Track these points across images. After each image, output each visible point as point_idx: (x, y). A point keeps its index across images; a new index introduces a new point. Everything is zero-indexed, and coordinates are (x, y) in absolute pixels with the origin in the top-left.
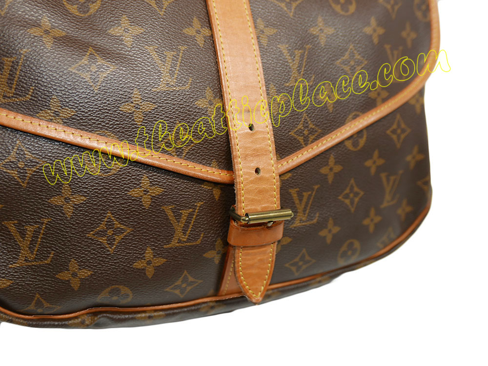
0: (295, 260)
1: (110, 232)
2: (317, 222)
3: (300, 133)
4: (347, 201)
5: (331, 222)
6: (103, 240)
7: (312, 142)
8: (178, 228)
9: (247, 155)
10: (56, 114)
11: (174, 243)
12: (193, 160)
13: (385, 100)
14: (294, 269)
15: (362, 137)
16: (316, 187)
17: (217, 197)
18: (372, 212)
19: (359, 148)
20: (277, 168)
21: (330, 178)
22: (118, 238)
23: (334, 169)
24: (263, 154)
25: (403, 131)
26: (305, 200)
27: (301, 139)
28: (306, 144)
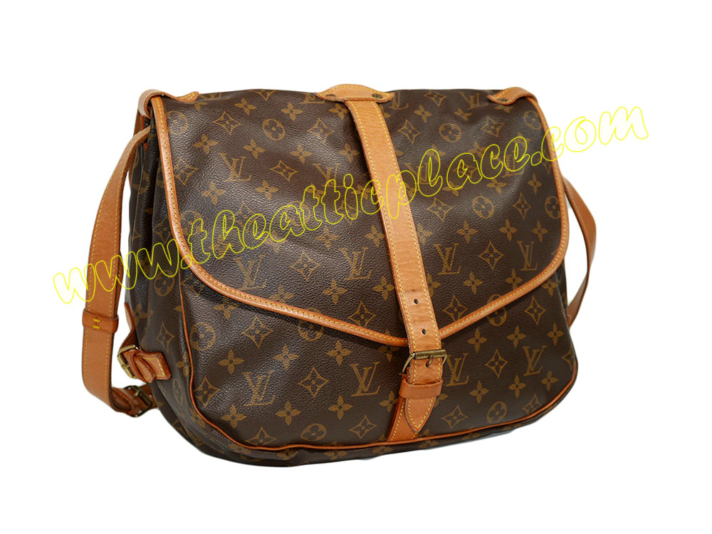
0: (450, 415)
1: (314, 382)
2: (468, 383)
3: (451, 310)
4: (493, 368)
5: (479, 384)
6: (309, 388)
7: (461, 317)
8: (362, 381)
9: (415, 321)
10: (282, 297)
11: (359, 394)
12: (372, 329)
13: (519, 285)
14: (449, 422)
15: (503, 315)
16: (465, 355)
17: (389, 359)
18: (517, 379)
19: (501, 324)
20: (439, 335)
21: (477, 348)
22: (319, 387)
23: (480, 340)
24: (427, 320)
25: (540, 310)
26: (457, 364)
27: (452, 315)
28: (456, 319)
